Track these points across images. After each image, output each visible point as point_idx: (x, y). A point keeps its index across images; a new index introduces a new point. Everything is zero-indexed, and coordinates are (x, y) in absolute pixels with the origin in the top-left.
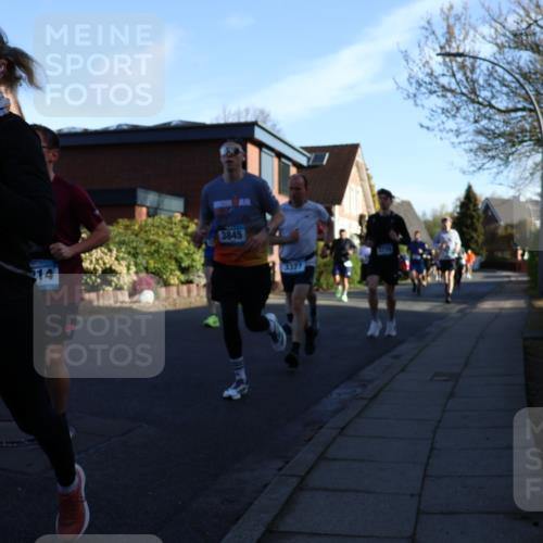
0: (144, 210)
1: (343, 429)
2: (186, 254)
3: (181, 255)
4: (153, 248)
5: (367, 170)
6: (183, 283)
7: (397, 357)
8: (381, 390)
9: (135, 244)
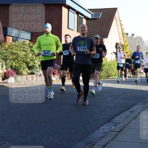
0: (11, 38)
1: (104, 146)
2: (31, 60)
3: (29, 60)
4: (15, 56)
5: (121, 21)
6: (29, 74)
7: (132, 112)
8: (124, 127)
9: (6, 55)
